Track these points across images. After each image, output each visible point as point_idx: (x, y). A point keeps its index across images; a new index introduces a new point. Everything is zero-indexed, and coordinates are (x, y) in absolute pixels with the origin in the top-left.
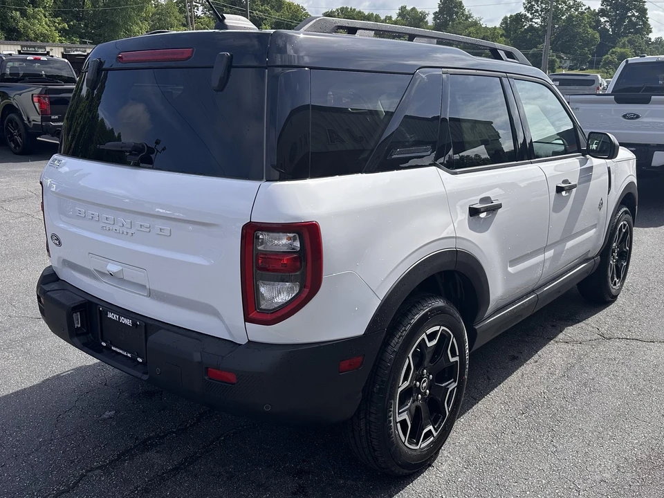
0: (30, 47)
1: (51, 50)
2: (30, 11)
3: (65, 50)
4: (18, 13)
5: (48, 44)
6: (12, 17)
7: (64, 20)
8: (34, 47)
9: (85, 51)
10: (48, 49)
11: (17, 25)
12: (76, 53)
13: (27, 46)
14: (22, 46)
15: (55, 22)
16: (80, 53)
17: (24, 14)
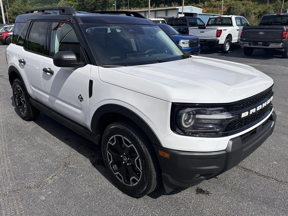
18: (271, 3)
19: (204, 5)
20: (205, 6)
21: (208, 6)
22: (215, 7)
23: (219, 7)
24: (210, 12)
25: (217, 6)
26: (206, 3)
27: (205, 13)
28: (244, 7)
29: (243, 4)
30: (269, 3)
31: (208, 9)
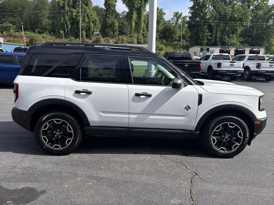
0: (224, 48)
1: (231, 49)
2: (231, 36)
3: (236, 49)
4: (227, 37)
5: (230, 47)
6: (224, 38)
7: (243, 38)
8: (225, 48)
9: (243, 49)
10: (230, 49)
11: (225, 41)
12: (240, 50)
13: (223, 48)
14: (221, 48)
15: (239, 39)
16: (242, 49)
17: (229, 37)
18: (66, 38)
19: (3, 34)
20: (5, 36)
21: (8, 36)
22: (15, 37)
23: (19, 38)
24: (11, 42)
25: (18, 36)
26: (4, 33)
27: (6, 42)
28: (45, 40)
29: (43, 38)
30: (65, 38)
31: (8, 38)
